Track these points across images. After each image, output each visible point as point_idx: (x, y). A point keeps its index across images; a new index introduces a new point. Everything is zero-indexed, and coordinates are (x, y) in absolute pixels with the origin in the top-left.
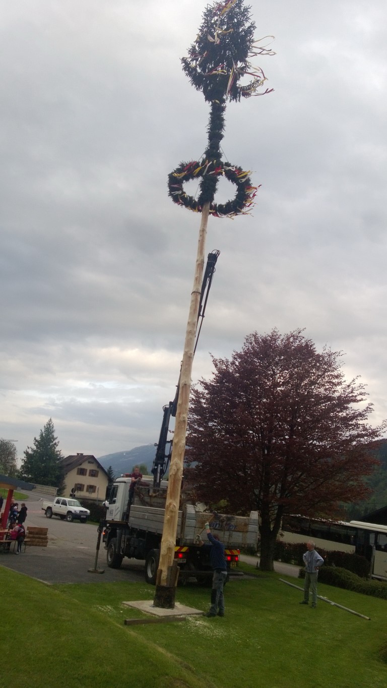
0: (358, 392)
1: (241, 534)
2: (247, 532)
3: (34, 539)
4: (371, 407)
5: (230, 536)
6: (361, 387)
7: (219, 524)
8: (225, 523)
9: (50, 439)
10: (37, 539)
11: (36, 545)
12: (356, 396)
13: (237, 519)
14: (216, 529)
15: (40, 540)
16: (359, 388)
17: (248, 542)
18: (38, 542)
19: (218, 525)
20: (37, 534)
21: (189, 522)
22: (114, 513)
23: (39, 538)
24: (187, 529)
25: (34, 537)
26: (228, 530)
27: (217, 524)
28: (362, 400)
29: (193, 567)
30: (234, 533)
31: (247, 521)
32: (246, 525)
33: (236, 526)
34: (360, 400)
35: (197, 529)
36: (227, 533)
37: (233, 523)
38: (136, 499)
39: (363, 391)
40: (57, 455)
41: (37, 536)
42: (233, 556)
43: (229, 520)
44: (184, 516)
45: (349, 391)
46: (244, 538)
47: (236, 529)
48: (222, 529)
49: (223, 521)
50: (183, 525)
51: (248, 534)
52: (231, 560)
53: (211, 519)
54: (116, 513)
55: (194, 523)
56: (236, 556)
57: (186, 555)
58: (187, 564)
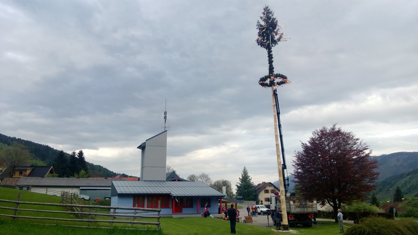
0: (365, 146)
1: (311, 208)
5: (307, 209)
9: (246, 177)
12: (364, 148)
16: (365, 144)
22: (272, 207)
23: (249, 220)
24: (291, 209)
25: (247, 220)
27: (301, 206)
29: (297, 220)
32: (312, 205)
36: (306, 209)
42: (311, 216)
43: (306, 204)
44: (290, 205)
45: (360, 146)
46: (312, 210)
47: (309, 207)
48: (303, 208)
49: (303, 205)
50: (290, 208)
51: (313, 208)
52: (311, 217)
53: (299, 205)
54: (273, 207)
55: (293, 207)
56: (312, 216)
57: (295, 217)
58: (295, 220)
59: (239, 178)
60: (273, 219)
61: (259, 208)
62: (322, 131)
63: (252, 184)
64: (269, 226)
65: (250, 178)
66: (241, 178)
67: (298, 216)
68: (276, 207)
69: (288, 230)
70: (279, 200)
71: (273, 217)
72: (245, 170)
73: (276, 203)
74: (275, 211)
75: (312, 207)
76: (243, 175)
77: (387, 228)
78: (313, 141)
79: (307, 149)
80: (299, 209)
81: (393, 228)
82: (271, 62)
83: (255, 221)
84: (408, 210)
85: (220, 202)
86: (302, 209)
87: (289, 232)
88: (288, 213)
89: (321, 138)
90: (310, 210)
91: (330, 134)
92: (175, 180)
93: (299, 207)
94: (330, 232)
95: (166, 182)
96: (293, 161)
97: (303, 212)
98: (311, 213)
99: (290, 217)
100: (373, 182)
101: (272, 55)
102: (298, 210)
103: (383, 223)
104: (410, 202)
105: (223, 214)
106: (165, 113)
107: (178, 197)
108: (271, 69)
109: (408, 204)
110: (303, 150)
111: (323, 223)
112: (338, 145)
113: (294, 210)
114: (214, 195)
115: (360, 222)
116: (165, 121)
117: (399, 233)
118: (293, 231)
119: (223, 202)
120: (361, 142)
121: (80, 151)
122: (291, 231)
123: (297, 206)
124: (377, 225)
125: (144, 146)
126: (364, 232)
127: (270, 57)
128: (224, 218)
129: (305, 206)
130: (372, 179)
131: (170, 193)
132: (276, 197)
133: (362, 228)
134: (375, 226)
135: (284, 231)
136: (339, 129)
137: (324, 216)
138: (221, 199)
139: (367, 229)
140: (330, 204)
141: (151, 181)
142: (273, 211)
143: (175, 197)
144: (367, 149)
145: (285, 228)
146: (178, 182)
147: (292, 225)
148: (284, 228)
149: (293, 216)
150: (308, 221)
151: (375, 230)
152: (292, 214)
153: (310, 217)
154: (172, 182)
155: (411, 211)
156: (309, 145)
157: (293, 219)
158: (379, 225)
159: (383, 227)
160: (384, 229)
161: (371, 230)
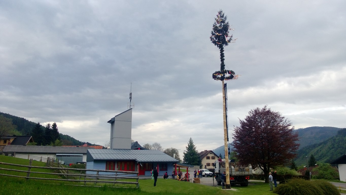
1: (247, 172)
5: (244, 173)
9: (192, 146)
11: (197, 183)
20: (197, 180)
24: (233, 172)
29: (237, 181)
32: (248, 169)
33: (246, 170)
36: (243, 172)
37: (245, 169)
38: (221, 166)
39: (290, 123)
40: (197, 153)
43: (243, 169)
44: (231, 169)
45: (285, 123)
46: (249, 173)
47: (246, 171)
50: (231, 172)
52: (248, 179)
53: (238, 169)
54: (217, 171)
55: (234, 170)
57: (235, 179)
58: (235, 181)
59: (186, 147)
60: (217, 180)
61: (204, 171)
62: (256, 111)
63: (197, 151)
64: (214, 186)
65: (195, 147)
66: (188, 147)
67: (237, 178)
68: (219, 171)
69: (230, 189)
70: (222, 165)
71: (217, 178)
72: (191, 140)
73: (220, 167)
74: (219, 173)
75: (248, 170)
76: (189, 145)
77: (306, 187)
78: (249, 119)
79: (243, 124)
81: (310, 186)
82: (222, 60)
83: (202, 182)
84: (320, 173)
85: (175, 167)
86: (241, 172)
87: (231, 190)
88: (230, 176)
89: (255, 116)
90: (246, 173)
91: (262, 114)
92: (138, 149)
93: (238, 171)
94: (262, 190)
95: (131, 150)
96: (233, 134)
97: (241, 175)
98: (247, 175)
99: (231, 178)
100: (295, 151)
101: (223, 54)
102: (238, 173)
103: (303, 183)
104: (321, 167)
105: (178, 176)
106: (131, 94)
107: (142, 162)
108: (223, 66)
109: (320, 169)
110: (241, 126)
111: (256, 183)
112: (268, 122)
113: (234, 173)
114: (170, 161)
115: (286, 182)
116: (131, 100)
117: (315, 190)
118: (234, 189)
119: (177, 167)
120: (286, 120)
121: (54, 124)
122: (232, 189)
123: (236, 170)
124: (299, 185)
125: (113, 120)
126: (289, 190)
127: (222, 56)
128: (178, 179)
129: (243, 170)
130: (294, 149)
131: (136, 159)
132: (220, 163)
133: (287, 187)
134: (297, 186)
135: (227, 189)
136: (269, 109)
137: (255, 177)
138: (176, 164)
139: (291, 187)
140: (261, 169)
141: (119, 149)
142: (217, 174)
143: (139, 162)
144: (291, 125)
145: (228, 187)
146: (141, 150)
147: (233, 185)
149: (234, 178)
150: (245, 182)
151: (297, 189)
152: (233, 176)
153: (247, 178)
154: (136, 150)
155: (322, 174)
156: (245, 121)
157: (233, 180)
158: (300, 185)
159: (303, 186)
160: (304, 188)
161: (294, 188)
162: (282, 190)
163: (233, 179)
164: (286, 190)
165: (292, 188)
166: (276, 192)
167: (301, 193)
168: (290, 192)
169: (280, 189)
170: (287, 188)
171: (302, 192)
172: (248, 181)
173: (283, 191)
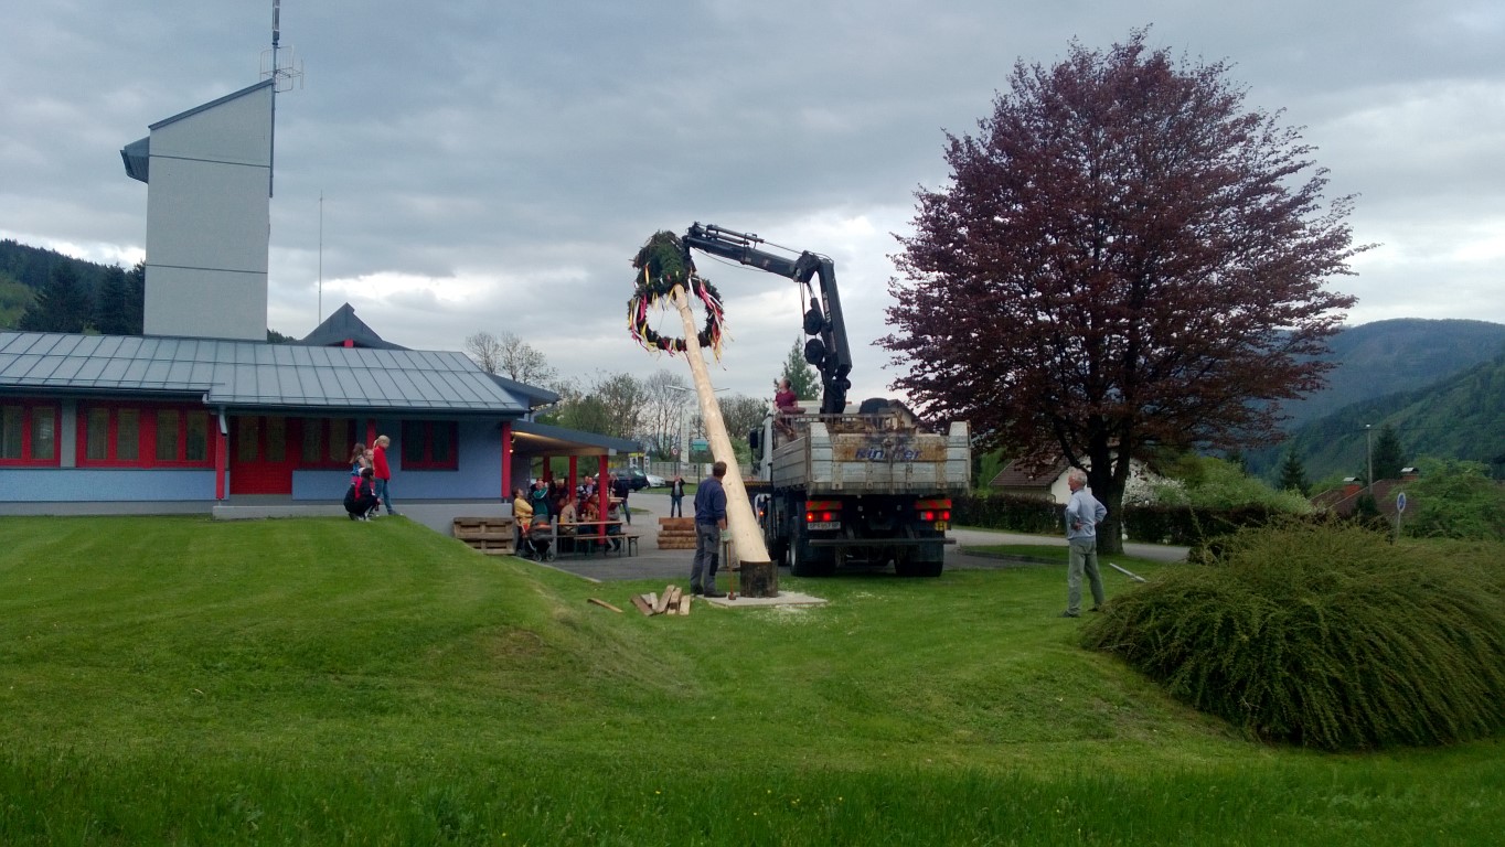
0: (1289, 149)
1: (932, 466)
2: (945, 461)
3: (672, 538)
4: (1323, 176)
5: (909, 470)
6: (1292, 134)
7: (882, 452)
8: (893, 448)
9: (803, 378)
10: (679, 539)
11: (678, 548)
12: (1285, 159)
13: (920, 439)
14: (877, 461)
15: (684, 539)
16: (1287, 138)
17: (949, 479)
18: (681, 542)
19: (879, 454)
20: (676, 528)
21: (816, 453)
23: (682, 535)
24: (815, 466)
25: (672, 536)
26: (902, 461)
27: (875, 453)
28: (1303, 165)
29: (850, 533)
30: (915, 465)
31: (942, 440)
32: (941, 448)
33: (918, 453)
34: (1300, 167)
35: (837, 464)
36: (899, 469)
37: (911, 448)
39: (1299, 143)
41: (677, 532)
42: (936, 512)
43: (901, 441)
44: (808, 445)
46: (940, 472)
47: (920, 457)
48: (888, 460)
49: (888, 446)
50: (808, 461)
51: (947, 466)
52: (935, 520)
53: (863, 444)
55: (828, 453)
56: (943, 510)
58: (843, 531)
62: (1064, 74)
67: (860, 509)
69: (766, 594)
75: (938, 458)
77: (1395, 602)
80: (861, 466)
81: (1430, 596)
84: (1428, 508)
86: (880, 468)
90: (925, 475)
92: (342, 344)
93: (860, 455)
97: (881, 486)
98: (931, 493)
102: (856, 474)
103: (1370, 568)
109: (1427, 489)
117: (1472, 632)
118: (801, 599)
122: (792, 601)
123: (847, 452)
124: (1331, 580)
126: (1228, 627)
129: (898, 453)
131: (205, 391)
133: (1212, 600)
134: (1315, 587)
135: (744, 601)
139: (1256, 605)
145: (755, 580)
146: (358, 350)
148: (744, 580)
150: (912, 539)
151: (1313, 617)
152: (817, 497)
153: (930, 516)
155: (1437, 515)
157: (830, 527)
158: (1347, 582)
159: (1372, 596)
160: (1376, 611)
161: (1282, 612)
162: (1164, 630)
163: (827, 516)
164: (1202, 627)
165: (1256, 609)
166: (1109, 640)
167: (1343, 656)
168: (1234, 647)
169: (1147, 613)
170: (1213, 608)
171: (1361, 652)
172: (942, 534)
173: (1171, 638)
